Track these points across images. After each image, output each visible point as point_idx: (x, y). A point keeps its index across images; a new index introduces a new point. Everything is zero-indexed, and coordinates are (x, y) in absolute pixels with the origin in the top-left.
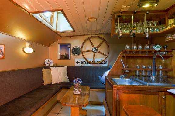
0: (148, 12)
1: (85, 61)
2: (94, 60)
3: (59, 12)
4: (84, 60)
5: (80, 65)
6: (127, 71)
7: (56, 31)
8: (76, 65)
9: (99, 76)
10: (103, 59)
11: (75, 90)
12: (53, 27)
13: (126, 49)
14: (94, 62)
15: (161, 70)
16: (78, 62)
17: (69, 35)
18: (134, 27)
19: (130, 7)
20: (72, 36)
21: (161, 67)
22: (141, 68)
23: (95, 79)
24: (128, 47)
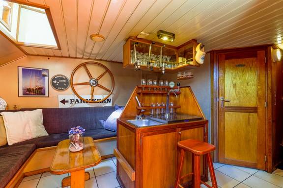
0: (164, 46)
1: (77, 100)
2: (92, 97)
3: (23, 5)
4: (76, 98)
5: (68, 105)
6: (142, 110)
7: (16, 42)
8: (61, 106)
9: (100, 120)
10: (105, 96)
11: (73, 146)
12: (10, 31)
13: (141, 84)
14: (93, 101)
15: (172, 107)
16: (63, 102)
17: (44, 54)
18: (152, 60)
19: (148, 34)
20: (50, 56)
21: (172, 105)
22: (156, 106)
23: (94, 125)
24: (144, 82)
